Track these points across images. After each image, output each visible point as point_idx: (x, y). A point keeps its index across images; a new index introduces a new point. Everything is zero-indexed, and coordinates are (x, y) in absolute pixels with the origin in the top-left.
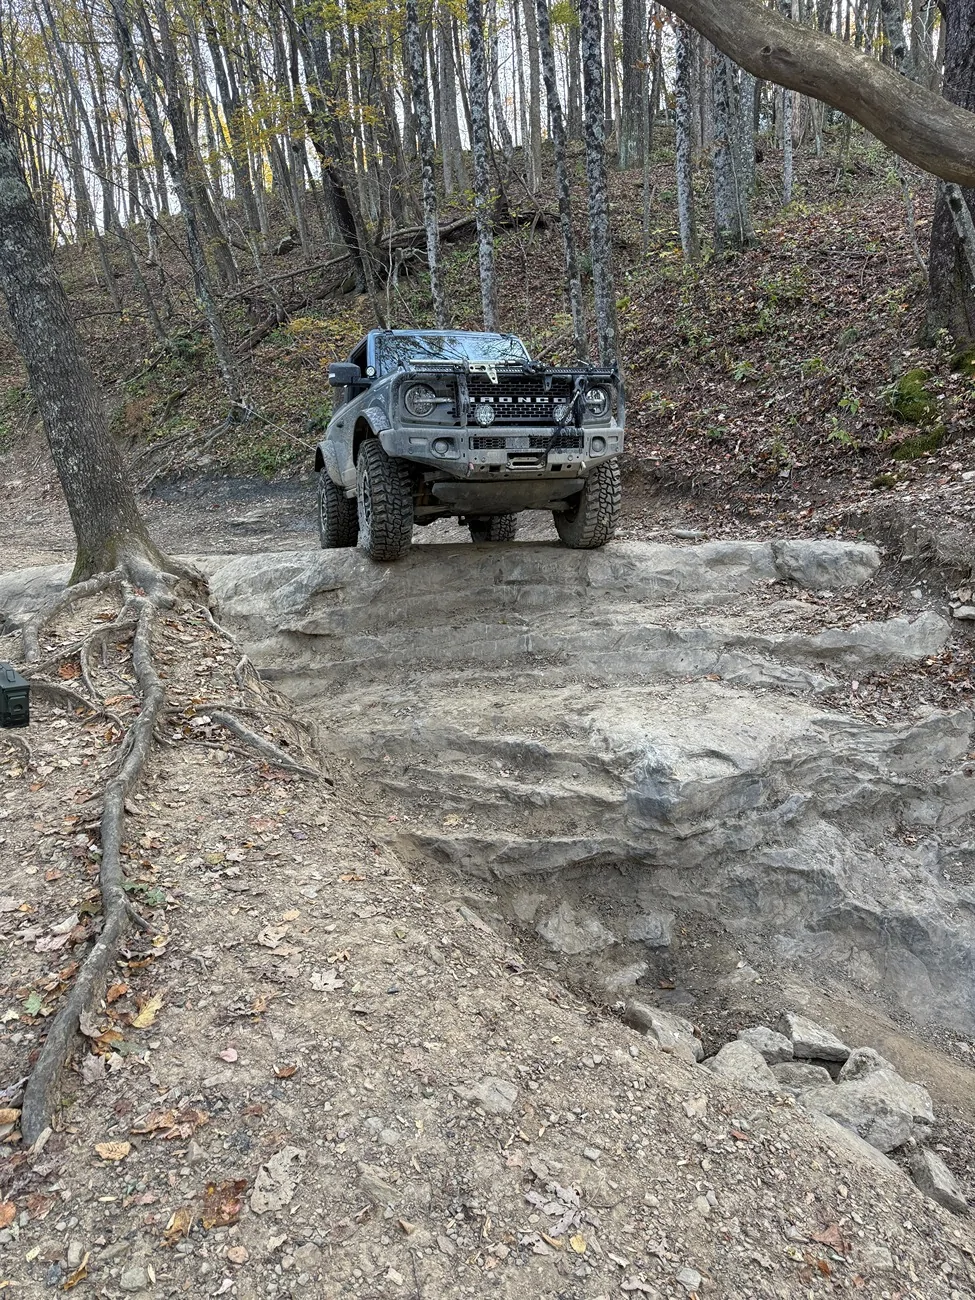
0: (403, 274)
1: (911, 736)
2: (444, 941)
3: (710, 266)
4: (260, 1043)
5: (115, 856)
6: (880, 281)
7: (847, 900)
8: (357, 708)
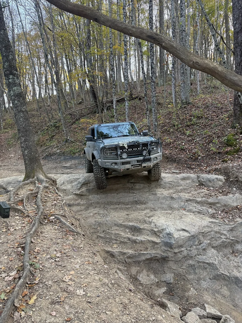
0: (108, 109)
1: (235, 226)
2: (112, 282)
3: (180, 109)
4: (62, 310)
5: (28, 254)
6: (222, 113)
7: (220, 271)
8: (92, 214)
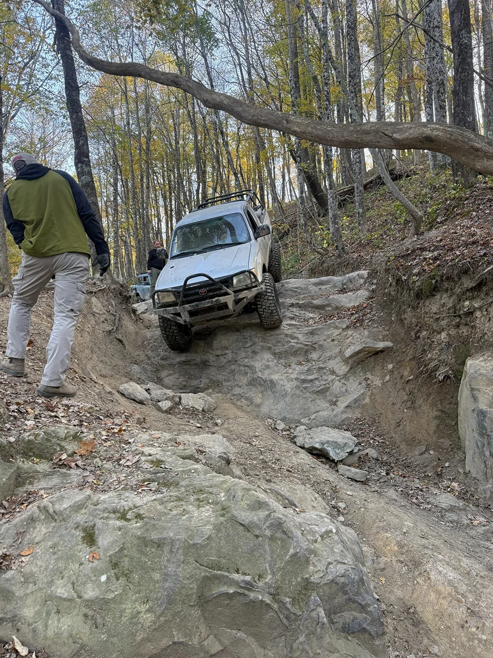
0: (341, 207)
1: (318, 328)
7: (257, 375)
